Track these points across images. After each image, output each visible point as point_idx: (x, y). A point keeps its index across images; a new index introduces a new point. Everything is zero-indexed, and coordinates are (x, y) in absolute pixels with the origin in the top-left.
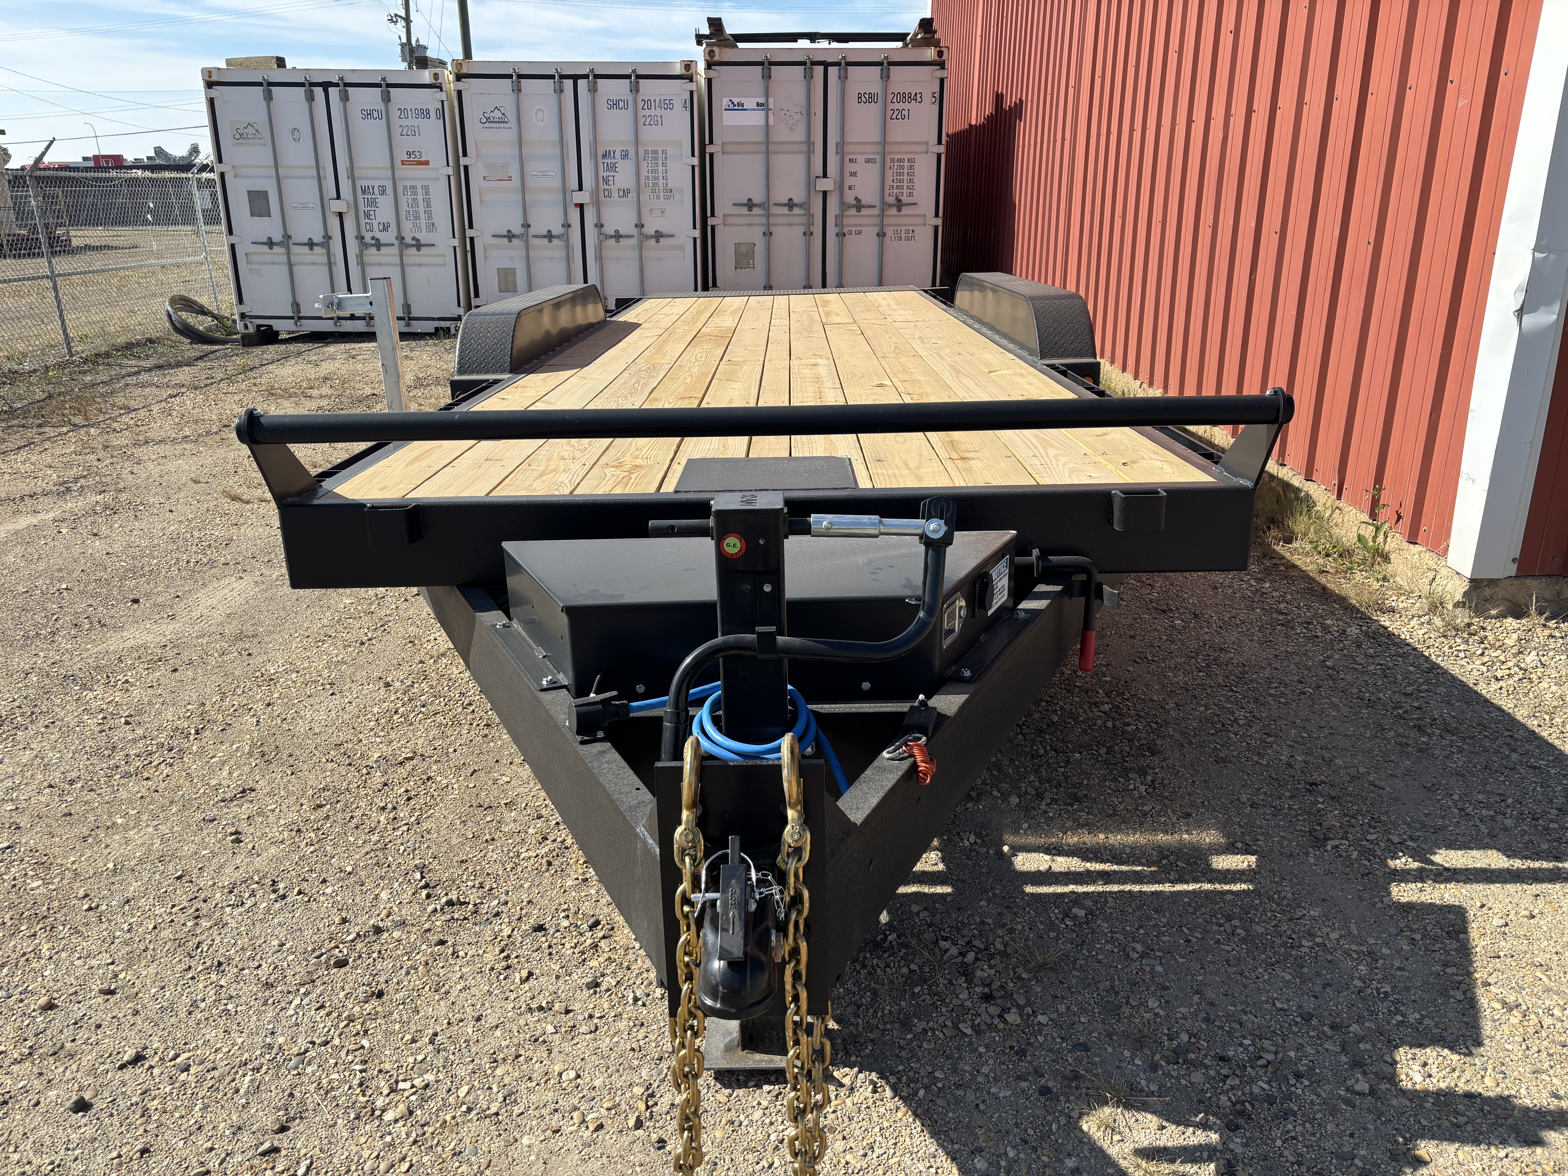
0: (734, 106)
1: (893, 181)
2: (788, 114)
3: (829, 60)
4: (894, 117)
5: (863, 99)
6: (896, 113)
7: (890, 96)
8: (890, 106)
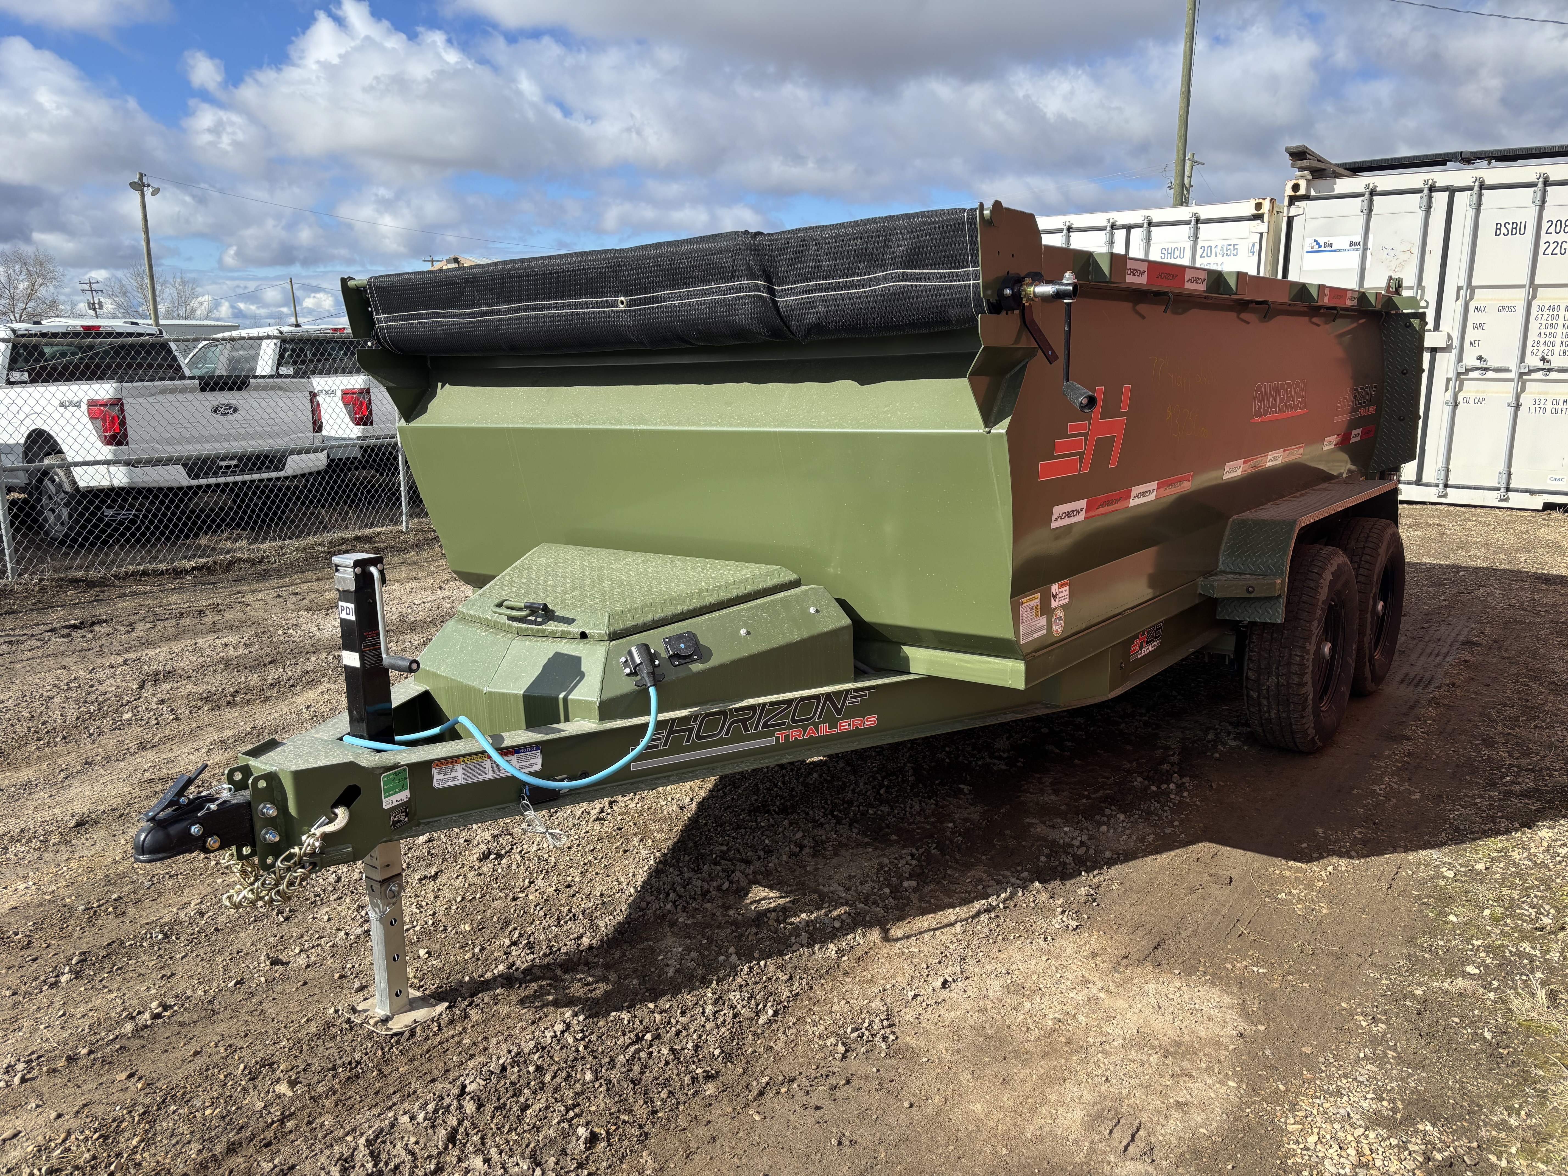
0: (1321, 247)
1: (1539, 335)
3: (1457, 185)
4: (1549, 251)
5: (1504, 230)
6: (1553, 246)
7: (1545, 226)
8: (1544, 238)
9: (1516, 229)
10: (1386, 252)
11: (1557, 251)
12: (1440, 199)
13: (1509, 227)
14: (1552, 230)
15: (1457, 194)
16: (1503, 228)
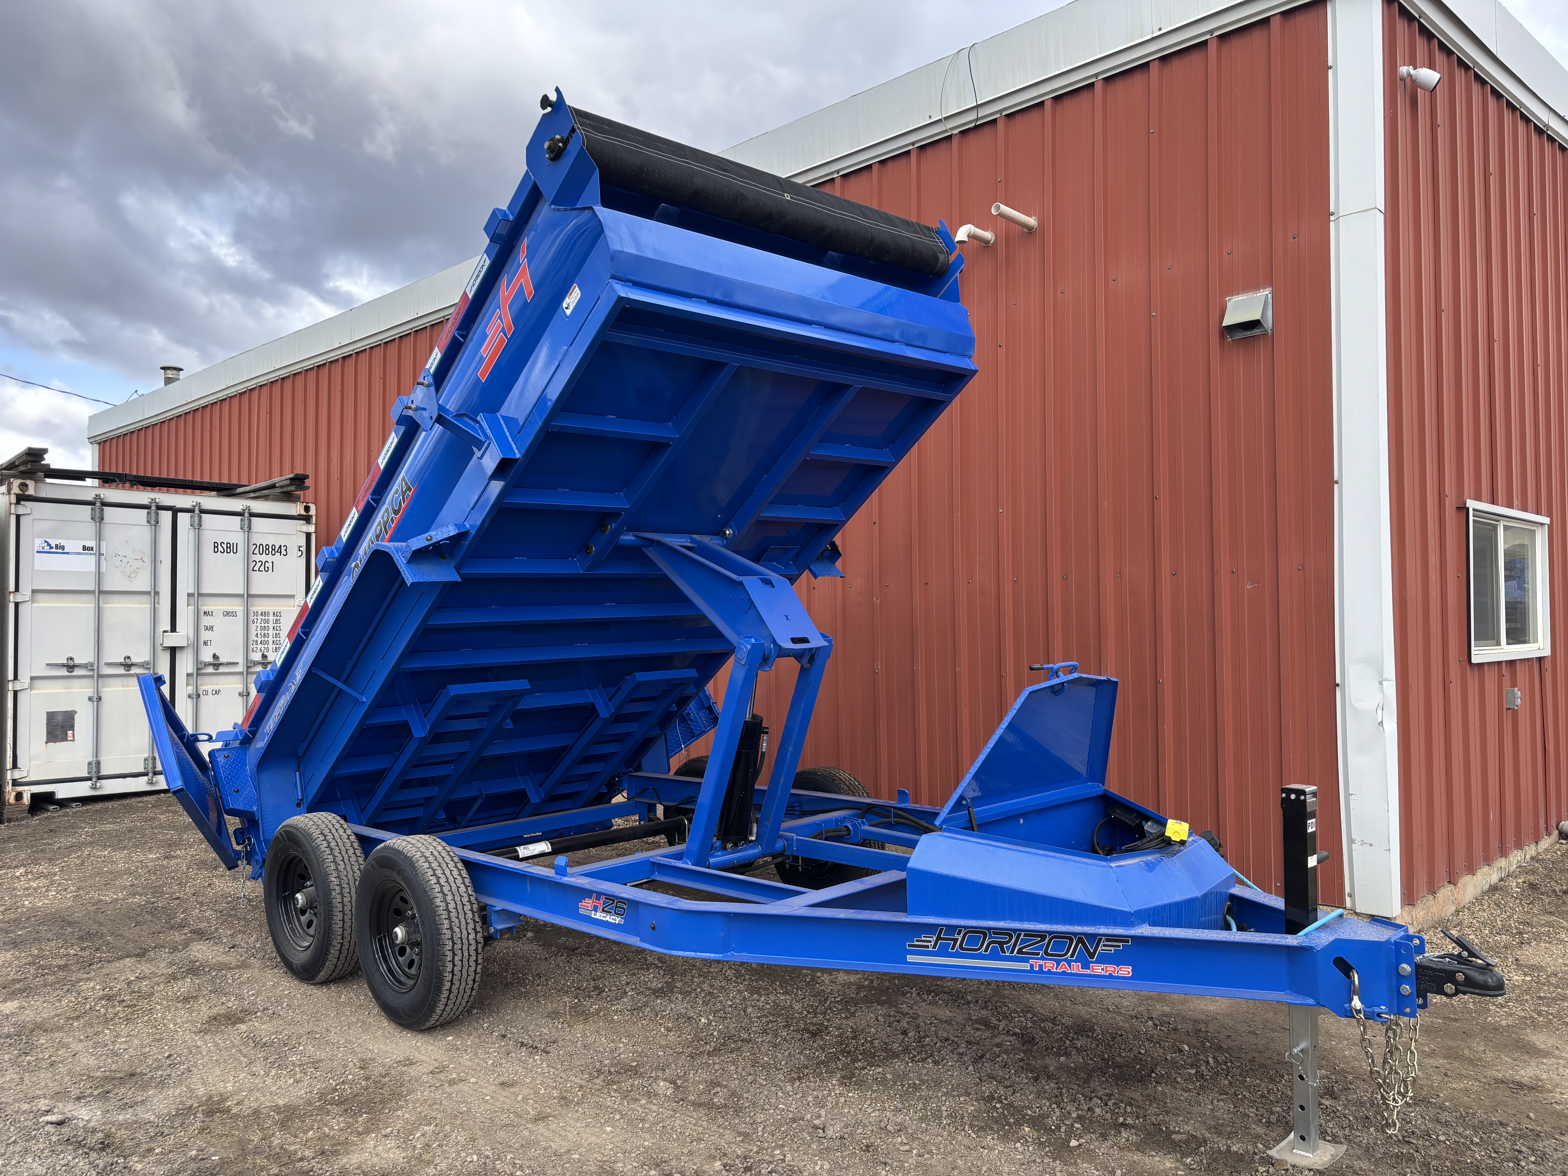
0: (52, 548)
1: (257, 636)
2: (125, 560)
3: (178, 506)
4: (256, 568)
6: (259, 564)
7: (252, 548)
8: (252, 557)
9: (230, 548)
10: (120, 558)
11: (262, 568)
12: (166, 516)
13: (225, 546)
14: (257, 551)
15: (179, 514)
16: (219, 547)
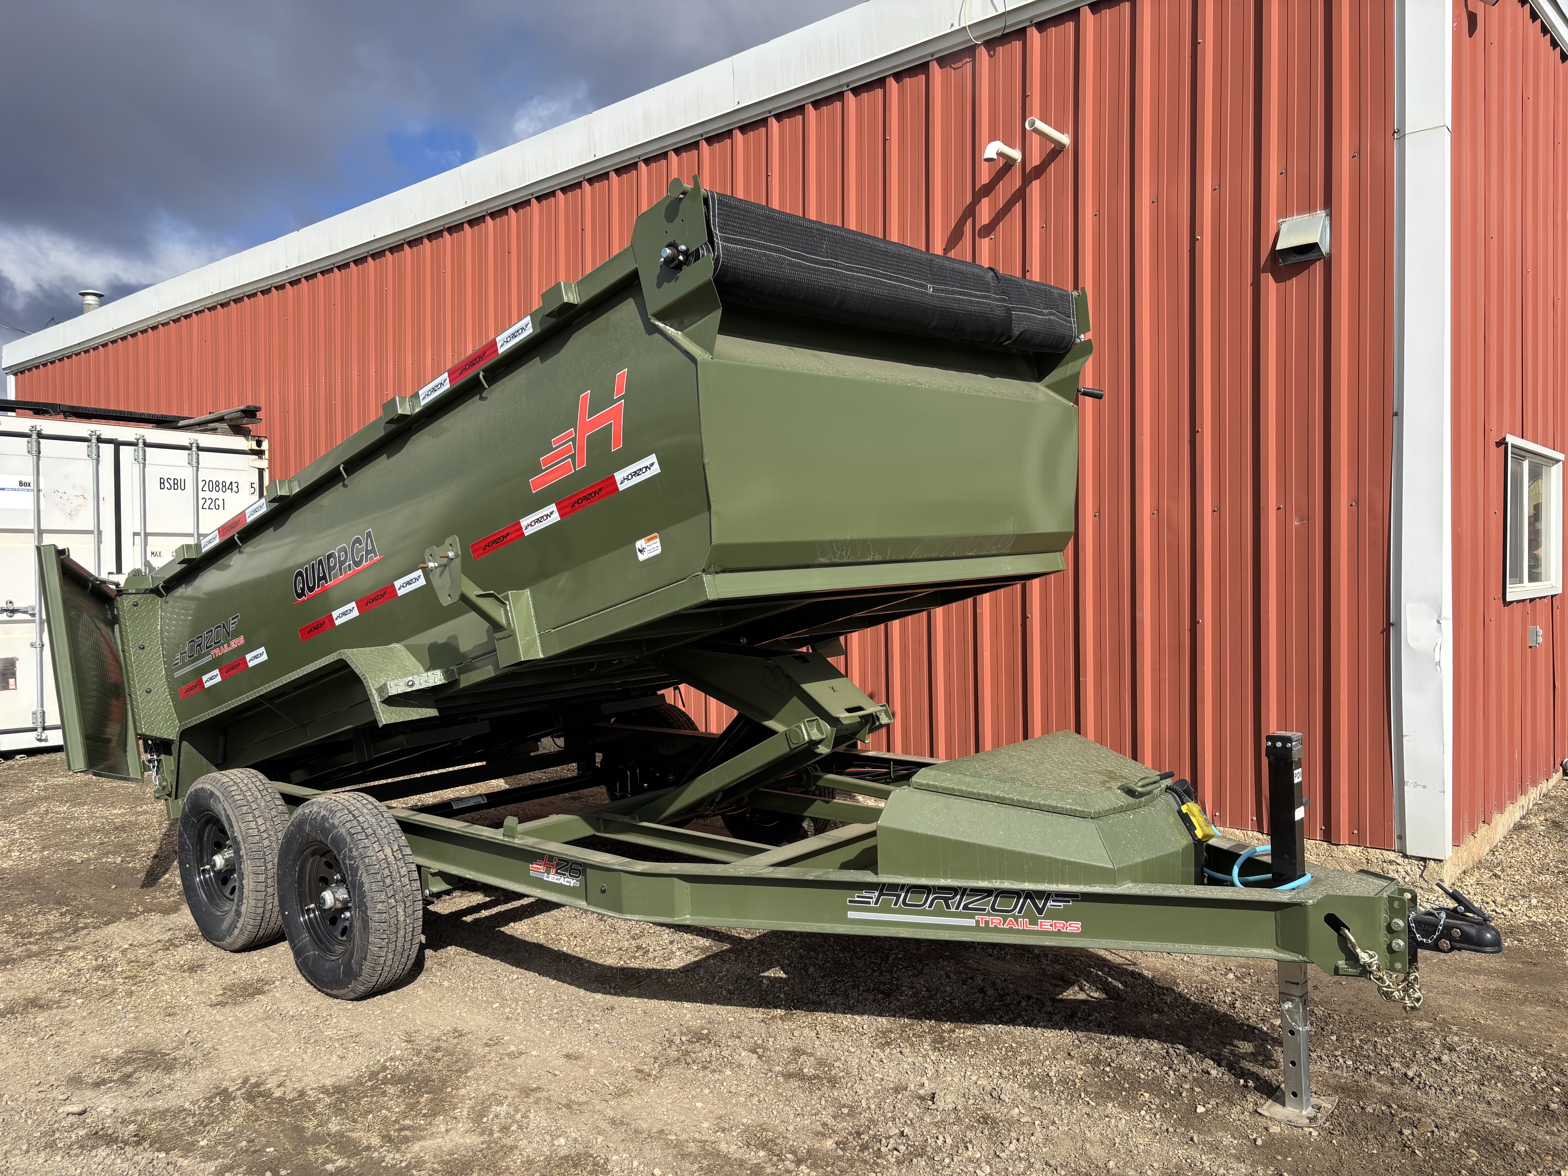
2: (65, 497)
3: (121, 439)
4: (206, 506)
5: (167, 485)
6: (209, 502)
7: (201, 484)
8: (202, 495)
9: (177, 484)
10: (59, 495)
11: (212, 506)
12: (107, 450)
13: (171, 482)
14: (206, 488)
15: (121, 447)
16: (166, 483)
